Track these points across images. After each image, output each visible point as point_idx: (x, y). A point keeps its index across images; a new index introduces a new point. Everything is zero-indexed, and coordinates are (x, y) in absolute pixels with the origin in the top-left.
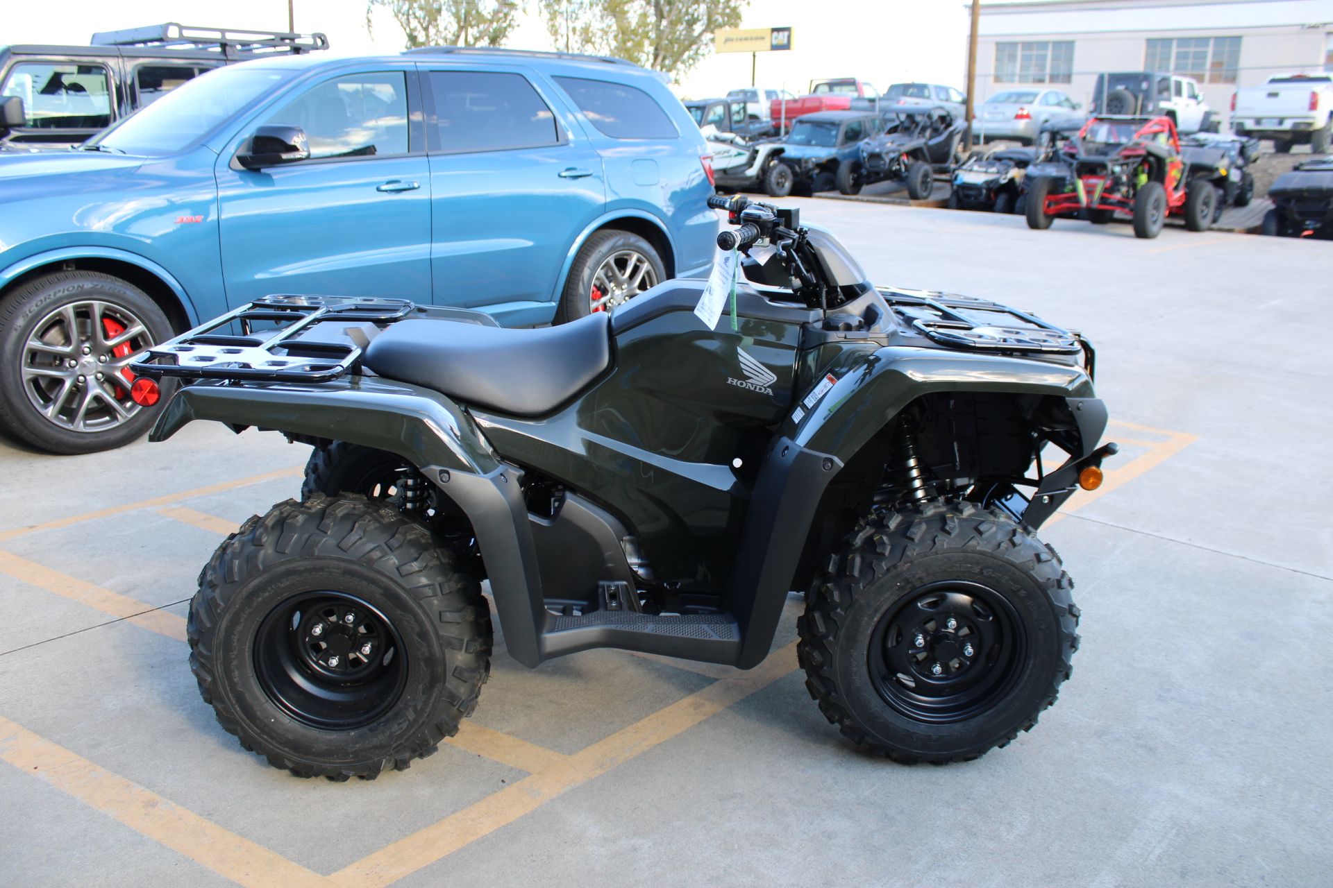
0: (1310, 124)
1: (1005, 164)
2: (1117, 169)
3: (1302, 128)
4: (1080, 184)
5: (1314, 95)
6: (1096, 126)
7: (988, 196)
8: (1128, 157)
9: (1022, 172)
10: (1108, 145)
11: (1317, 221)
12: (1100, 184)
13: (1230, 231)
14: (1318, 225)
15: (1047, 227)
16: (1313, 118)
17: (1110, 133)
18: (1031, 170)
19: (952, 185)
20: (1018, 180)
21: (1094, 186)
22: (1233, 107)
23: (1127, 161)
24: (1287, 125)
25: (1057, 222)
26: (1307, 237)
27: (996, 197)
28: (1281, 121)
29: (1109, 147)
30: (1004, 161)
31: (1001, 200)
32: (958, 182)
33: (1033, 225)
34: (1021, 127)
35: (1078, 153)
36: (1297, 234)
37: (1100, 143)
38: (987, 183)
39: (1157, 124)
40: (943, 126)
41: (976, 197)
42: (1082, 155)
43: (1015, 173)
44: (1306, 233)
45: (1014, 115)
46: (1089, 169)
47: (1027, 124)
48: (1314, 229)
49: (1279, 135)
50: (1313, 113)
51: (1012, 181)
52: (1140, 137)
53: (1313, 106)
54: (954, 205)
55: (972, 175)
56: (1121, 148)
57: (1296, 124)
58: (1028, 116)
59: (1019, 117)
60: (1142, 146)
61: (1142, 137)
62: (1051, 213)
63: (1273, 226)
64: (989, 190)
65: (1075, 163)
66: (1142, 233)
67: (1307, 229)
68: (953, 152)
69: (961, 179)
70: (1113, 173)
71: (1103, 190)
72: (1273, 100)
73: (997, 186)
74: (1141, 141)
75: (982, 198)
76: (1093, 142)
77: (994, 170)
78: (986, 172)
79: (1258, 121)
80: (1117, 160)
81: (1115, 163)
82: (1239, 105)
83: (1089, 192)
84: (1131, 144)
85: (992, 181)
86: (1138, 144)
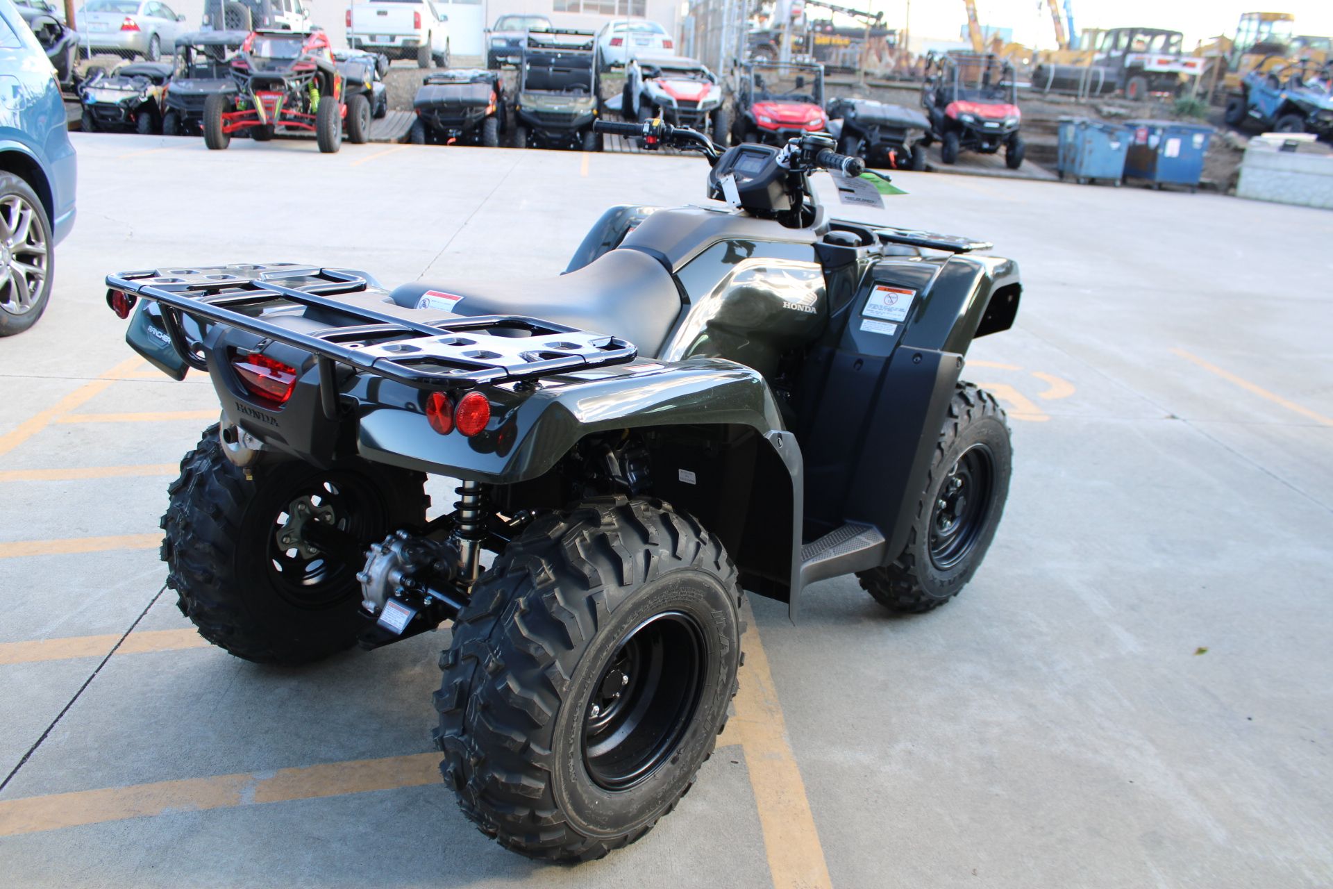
0: (417, 42)
1: (140, 81)
2: (293, 84)
3: (411, 44)
4: (258, 101)
5: (417, 15)
6: (259, 40)
7: (128, 118)
8: (300, 73)
9: (160, 89)
10: (273, 59)
11: (459, 130)
12: (279, 101)
13: (387, 141)
14: (460, 133)
15: (226, 147)
16: (419, 36)
17: (273, 48)
18: (172, 86)
19: (83, 106)
20: (158, 98)
21: (273, 102)
22: (349, 23)
23: (300, 77)
24: (399, 42)
25: (233, 141)
26: (452, 144)
27: (137, 118)
28: (393, 38)
29: (275, 61)
30: (136, 78)
31: (144, 120)
32: (90, 101)
33: (213, 145)
34: (129, 39)
35: (250, 68)
36: (442, 141)
37: (266, 58)
38: (124, 101)
39: (318, 39)
40: (53, 37)
41: (114, 118)
42: (255, 71)
43: (153, 90)
44: (451, 141)
45: (120, 25)
46: (263, 85)
47: (136, 36)
48: (457, 137)
49: (392, 51)
50: (417, 31)
51: (152, 98)
52: (307, 52)
53: (417, 25)
54: (89, 128)
55: (105, 93)
56: (293, 64)
57: (405, 41)
58: (136, 28)
59: (125, 28)
60: (312, 62)
61: (310, 51)
62: (228, 132)
63: (421, 135)
64: (128, 109)
65: (250, 79)
66: (327, 148)
67: (452, 137)
68: (70, 68)
69: (93, 98)
70: (290, 88)
71: (282, 106)
72: (382, 18)
73: (136, 105)
74: (310, 55)
75: (122, 119)
76: (260, 57)
77: (129, 87)
78: (121, 90)
79: (372, 38)
80: (291, 76)
81: (290, 78)
82: (355, 21)
83: (269, 108)
84: (302, 59)
85: (130, 100)
86: (308, 59)
